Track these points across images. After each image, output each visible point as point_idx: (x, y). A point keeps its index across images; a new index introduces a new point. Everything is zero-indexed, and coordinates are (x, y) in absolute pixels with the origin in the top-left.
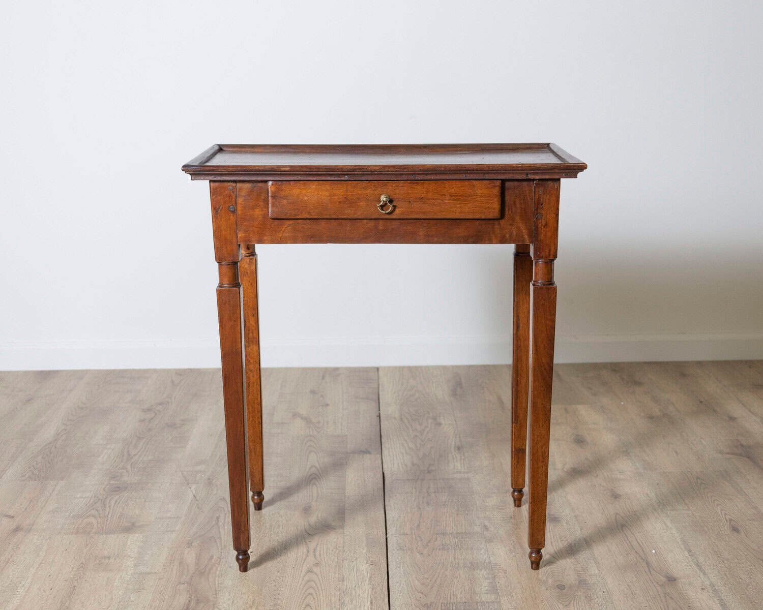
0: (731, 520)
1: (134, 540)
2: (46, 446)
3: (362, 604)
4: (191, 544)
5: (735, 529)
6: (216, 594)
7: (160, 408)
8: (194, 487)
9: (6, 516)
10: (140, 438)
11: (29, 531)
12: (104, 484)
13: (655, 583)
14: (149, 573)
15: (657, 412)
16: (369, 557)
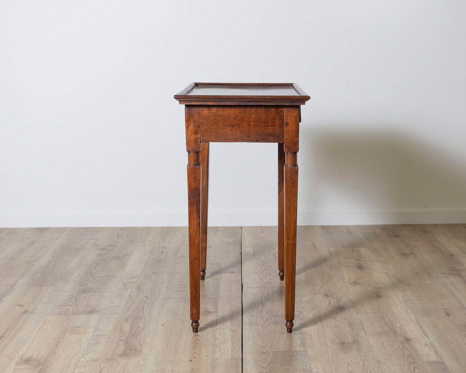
0: (445, 309)
1: (94, 318)
2: (42, 268)
4: (127, 320)
5: (448, 314)
6: (141, 346)
7: (110, 248)
8: (129, 290)
9: (19, 305)
10: (98, 264)
11: (32, 313)
12: (76, 288)
13: (398, 342)
14: (103, 335)
15: (407, 251)
16: (231, 328)
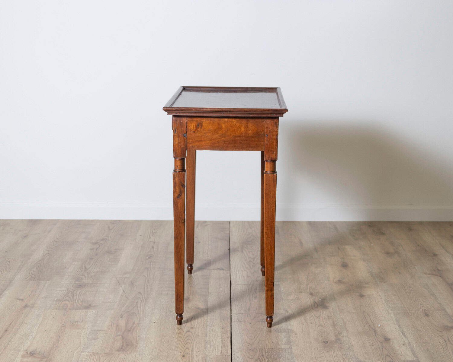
0: (425, 310)
1: (91, 313)
2: (37, 262)
3: (217, 348)
4: (122, 316)
5: (427, 315)
6: (137, 341)
7: (102, 242)
8: (123, 286)
9: (19, 299)
10: (91, 259)
11: (32, 307)
12: (72, 283)
13: (378, 342)
14: (100, 330)
15: (391, 250)
16: (221, 325)
